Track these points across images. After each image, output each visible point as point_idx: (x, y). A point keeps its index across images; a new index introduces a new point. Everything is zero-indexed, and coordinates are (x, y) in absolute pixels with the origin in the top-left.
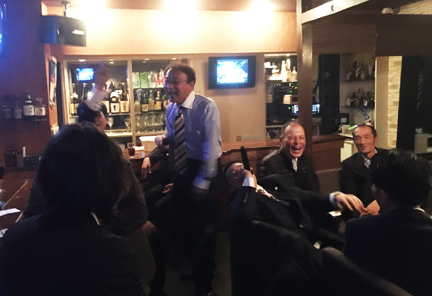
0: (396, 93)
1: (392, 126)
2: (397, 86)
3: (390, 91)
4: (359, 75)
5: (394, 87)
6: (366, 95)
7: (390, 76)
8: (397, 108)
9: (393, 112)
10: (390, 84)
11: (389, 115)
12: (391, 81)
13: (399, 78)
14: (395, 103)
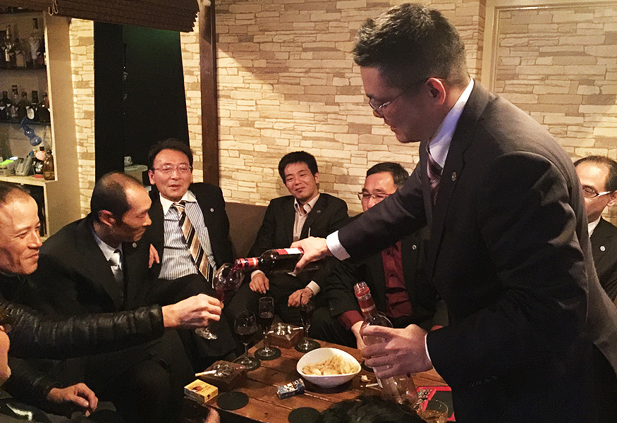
0: (88, 95)
1: (85, 156)
2: (87, 83)
3: (75, 91)
4: (13, 58)
5: (82, 85)
6: (29, 98)
7: (73, 64)
8: (91, 123)
9: (85, 130)
10: (74, 78)
11: (78, 136)
12: (77, 73)
13: (91, 68)
14: (86, 112)
